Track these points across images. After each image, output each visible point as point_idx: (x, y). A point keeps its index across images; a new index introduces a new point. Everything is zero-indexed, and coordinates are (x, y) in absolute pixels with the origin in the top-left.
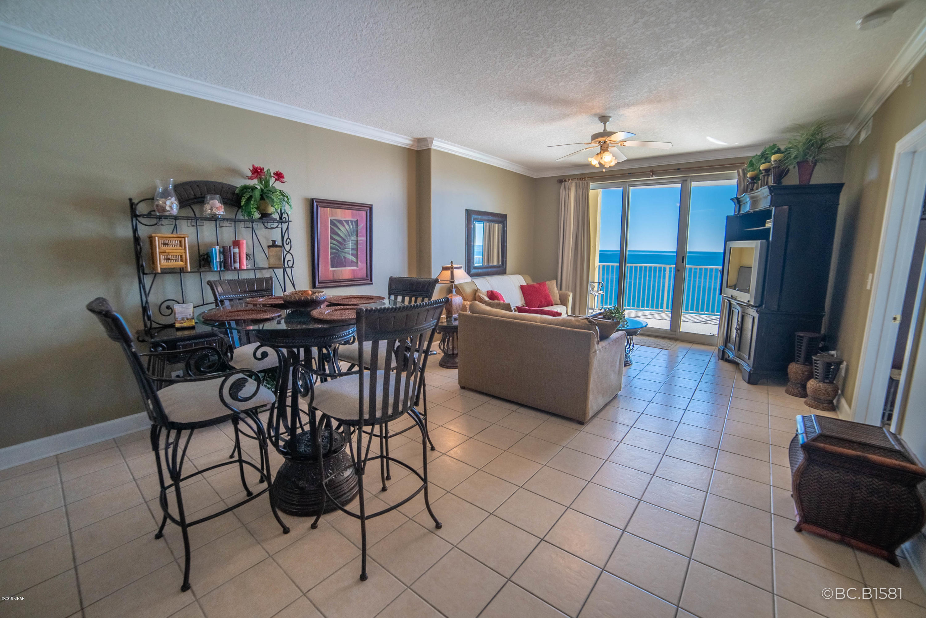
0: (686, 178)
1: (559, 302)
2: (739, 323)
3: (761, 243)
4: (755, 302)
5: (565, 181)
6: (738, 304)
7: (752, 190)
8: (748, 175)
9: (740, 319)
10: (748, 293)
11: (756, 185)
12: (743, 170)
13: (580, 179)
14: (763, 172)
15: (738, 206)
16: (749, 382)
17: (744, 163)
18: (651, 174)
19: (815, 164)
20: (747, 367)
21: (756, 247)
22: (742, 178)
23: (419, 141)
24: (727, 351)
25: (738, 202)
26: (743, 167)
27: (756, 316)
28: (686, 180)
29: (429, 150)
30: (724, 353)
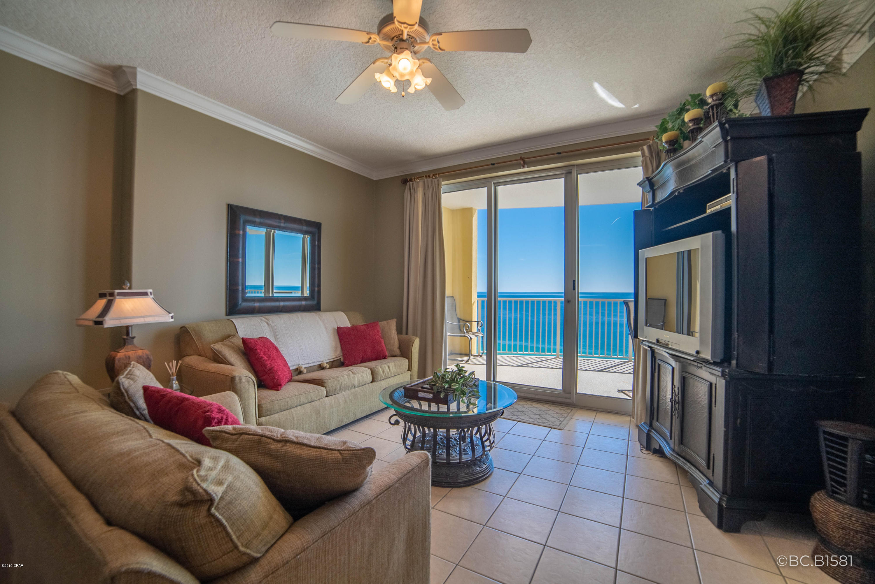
0: (569, 168)
1: (398, 351)
2: (676, 389)
3: (714, 238)
4: (713, 354)
5: (411, 180)
6: (673, 356)
8: (664, 139)
9: (677, 383)
10: (693, 334)
13: (429, 176)
14: (690, 125)
15: (650, 192)
17: (648, 139)
18: (522, 162)
20: (709, 487)
21: (705, 244)
22: (648, 159)
24: (654, 434)
25: (650, 185)
26: (649, 143)
27: (721, 385)
28: (571, 173)
29: (135, 92)
30: (649, 437)
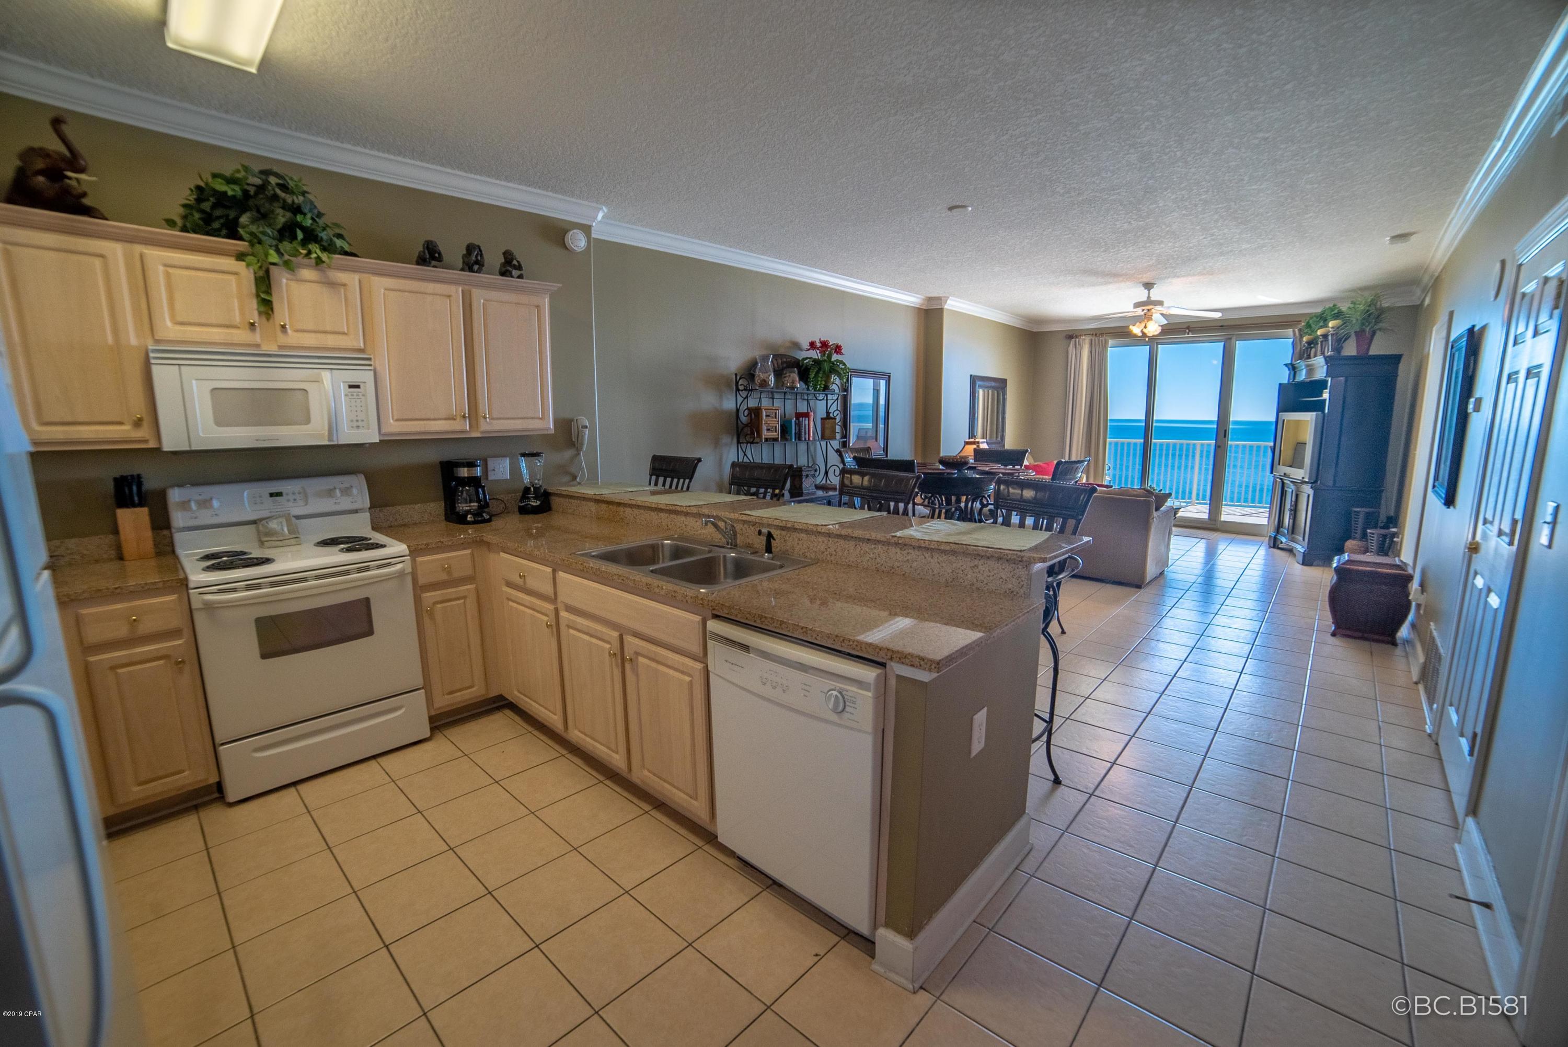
0: (1230, 336)
2: (1293, 503)
3: (1317, 416)
4: (1310, 479)
5: (1076, 337)
6: (1292, 482)
7: (1309, 357)
8: (1305, 339)
9: (1293, 499)
10: (1302, 468)
11: (1313, 350)
12: (1300, 330)
13: (1096, 334)
14: (1321, 338)
15: (1292, 373)
16: (1304, 564)
17: (1300, 322)
18: (1187, 330)
19: (1374, 333)
20: (1300, 549)
21: (1311, 420)
22: (1297, 340)
23: (930, 299)
24: (1279, 537)
25: (1293, 368)
26: (1300, 326)
27: (1311, 492)
28: (1231, 339)
29: (941, 310)
30: (1275, 539)
